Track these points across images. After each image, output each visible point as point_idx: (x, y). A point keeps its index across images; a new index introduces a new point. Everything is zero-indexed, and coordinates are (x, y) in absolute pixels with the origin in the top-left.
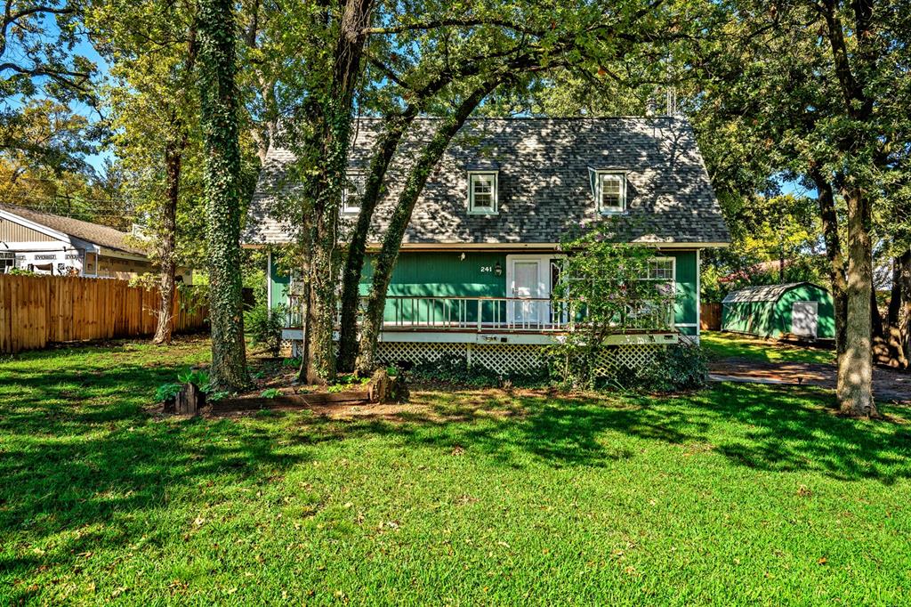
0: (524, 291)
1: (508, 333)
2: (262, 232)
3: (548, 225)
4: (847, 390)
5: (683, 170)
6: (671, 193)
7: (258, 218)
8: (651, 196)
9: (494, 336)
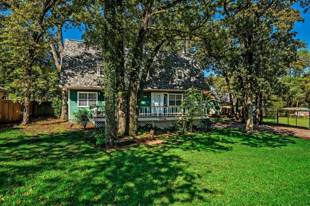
0: (157, 104)
1: (166, 117)
2: (68, 82)
3: (164, 84)
4: (248, 128)
5: (196, 70)
6: (194, 76)
7: (65, 77)
8: (189, 77)
9: (162, 118)
